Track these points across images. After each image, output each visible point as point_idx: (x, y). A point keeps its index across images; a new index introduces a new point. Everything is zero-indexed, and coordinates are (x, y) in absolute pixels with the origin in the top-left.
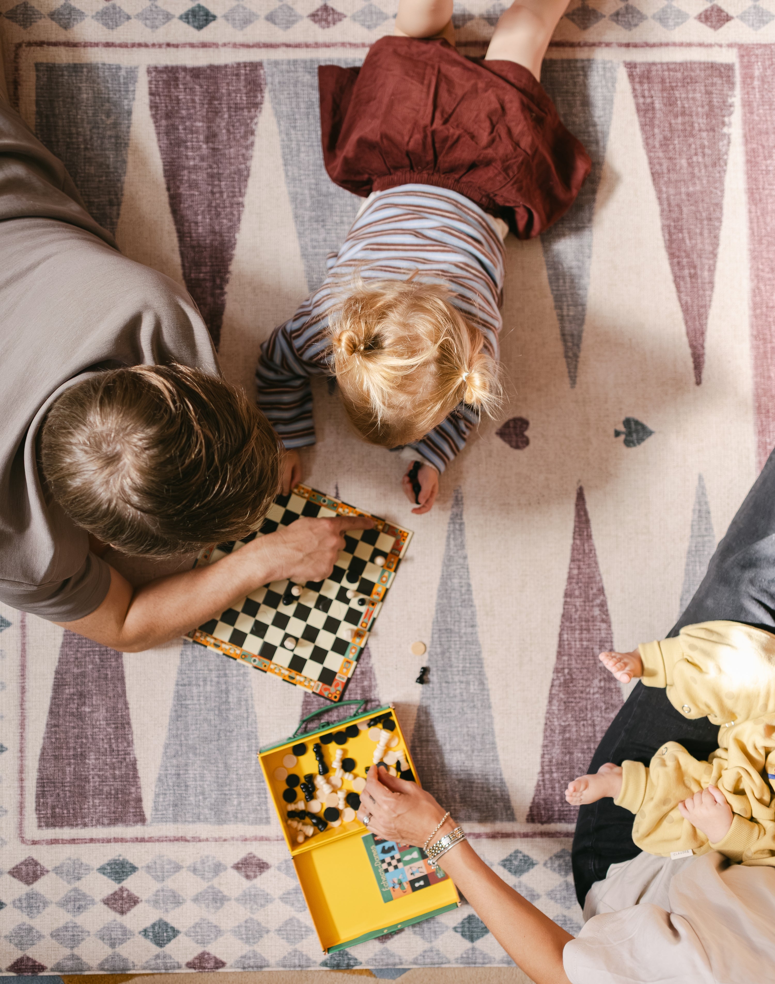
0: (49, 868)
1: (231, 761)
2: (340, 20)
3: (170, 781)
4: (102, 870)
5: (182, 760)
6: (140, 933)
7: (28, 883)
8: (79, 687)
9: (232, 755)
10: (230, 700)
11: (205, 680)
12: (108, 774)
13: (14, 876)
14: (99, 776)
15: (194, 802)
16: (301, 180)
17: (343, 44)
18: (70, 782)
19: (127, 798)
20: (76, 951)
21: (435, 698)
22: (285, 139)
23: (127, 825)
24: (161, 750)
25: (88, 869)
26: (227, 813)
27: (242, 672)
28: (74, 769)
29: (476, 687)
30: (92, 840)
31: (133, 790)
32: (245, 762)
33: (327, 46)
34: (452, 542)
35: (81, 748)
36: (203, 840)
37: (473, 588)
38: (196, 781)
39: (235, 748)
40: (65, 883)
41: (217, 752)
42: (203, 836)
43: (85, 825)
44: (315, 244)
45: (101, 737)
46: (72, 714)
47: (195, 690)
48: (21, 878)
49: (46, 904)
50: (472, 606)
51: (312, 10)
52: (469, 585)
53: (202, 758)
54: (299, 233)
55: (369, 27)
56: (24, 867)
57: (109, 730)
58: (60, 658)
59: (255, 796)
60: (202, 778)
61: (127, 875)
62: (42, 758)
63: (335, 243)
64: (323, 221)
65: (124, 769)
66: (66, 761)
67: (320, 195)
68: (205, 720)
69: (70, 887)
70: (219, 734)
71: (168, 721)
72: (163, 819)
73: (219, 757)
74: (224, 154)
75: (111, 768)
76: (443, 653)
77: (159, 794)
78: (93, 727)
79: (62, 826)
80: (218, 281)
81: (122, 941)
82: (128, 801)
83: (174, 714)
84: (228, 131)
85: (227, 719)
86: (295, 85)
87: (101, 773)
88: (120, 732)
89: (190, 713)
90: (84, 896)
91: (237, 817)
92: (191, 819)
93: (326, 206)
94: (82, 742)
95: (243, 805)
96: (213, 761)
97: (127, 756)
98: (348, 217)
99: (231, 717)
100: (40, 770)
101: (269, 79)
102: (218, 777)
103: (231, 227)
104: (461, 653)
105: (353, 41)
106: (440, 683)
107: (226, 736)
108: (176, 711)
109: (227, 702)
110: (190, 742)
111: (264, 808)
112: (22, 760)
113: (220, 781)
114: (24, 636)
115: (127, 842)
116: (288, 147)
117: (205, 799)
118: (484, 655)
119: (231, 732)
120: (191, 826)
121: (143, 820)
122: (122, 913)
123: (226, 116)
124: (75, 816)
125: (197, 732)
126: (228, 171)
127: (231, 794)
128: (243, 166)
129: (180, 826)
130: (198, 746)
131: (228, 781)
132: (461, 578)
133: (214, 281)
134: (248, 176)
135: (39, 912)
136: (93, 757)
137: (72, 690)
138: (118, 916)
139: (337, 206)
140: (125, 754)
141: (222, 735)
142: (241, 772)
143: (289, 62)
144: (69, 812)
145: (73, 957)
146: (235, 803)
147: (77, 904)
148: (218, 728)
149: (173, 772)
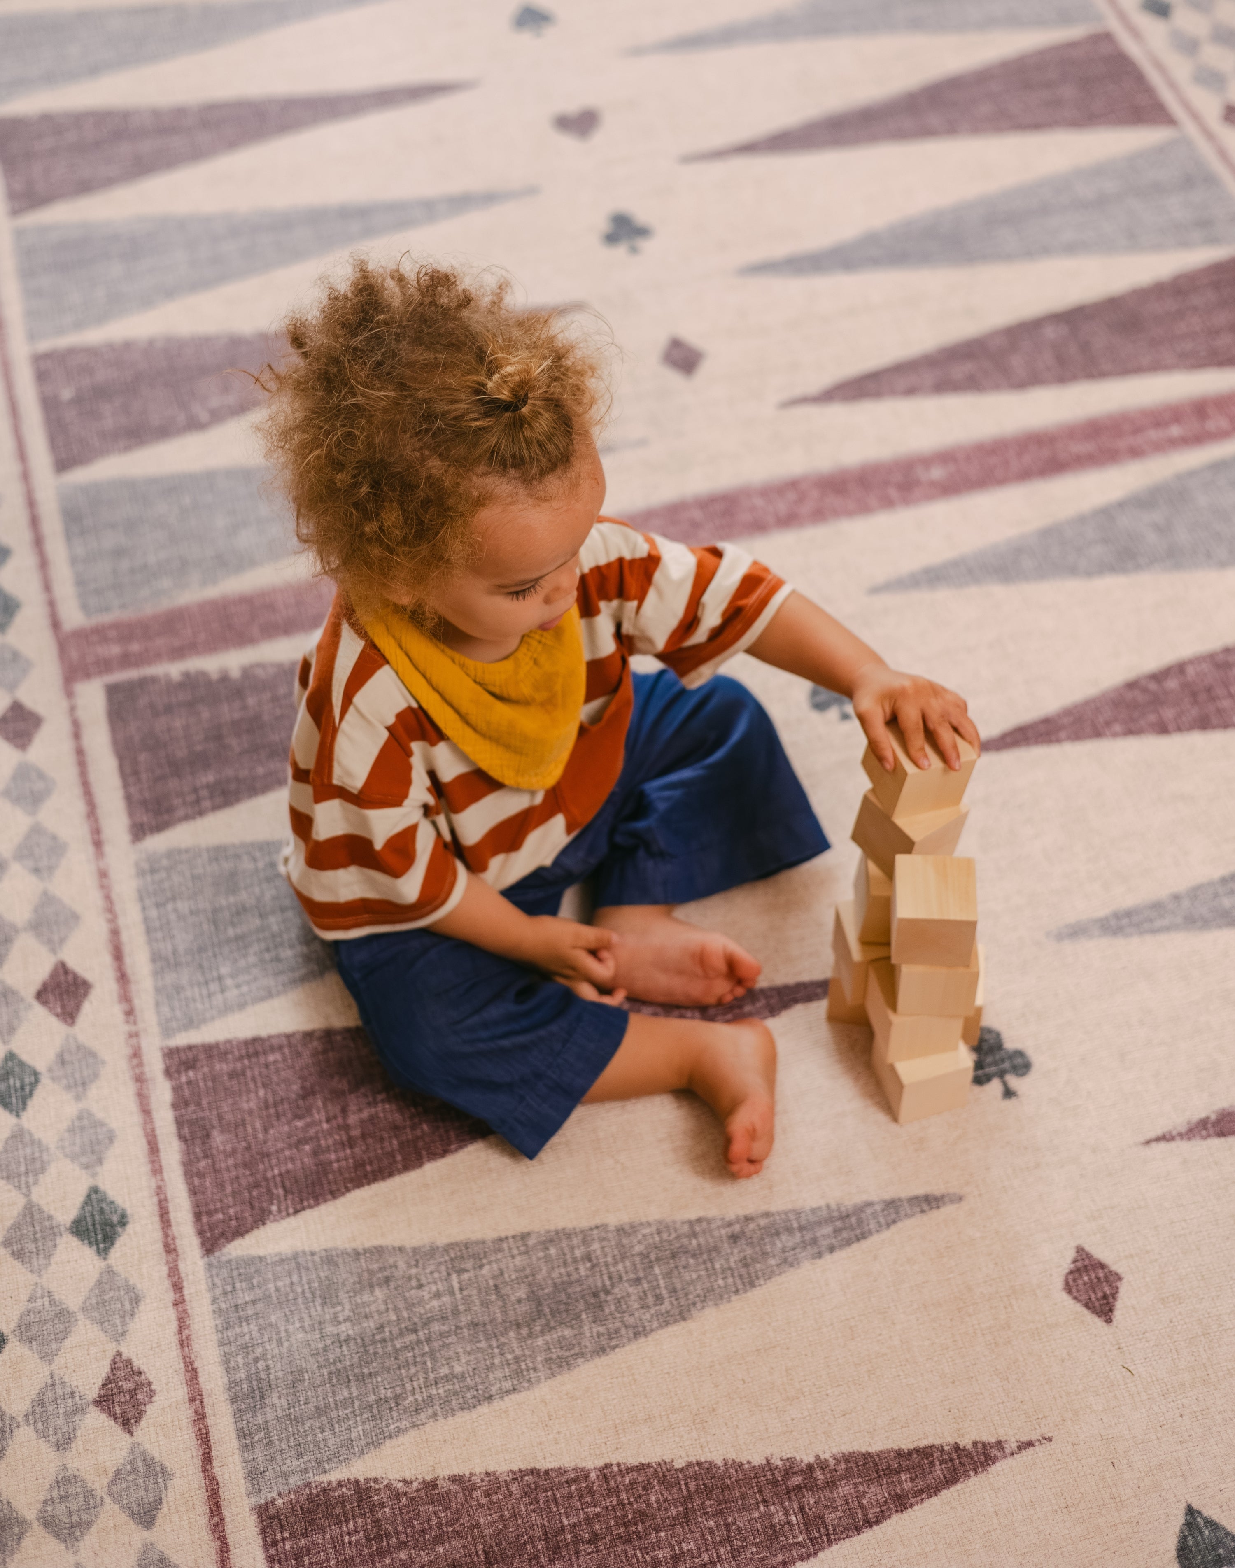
2: (129, 1363)
16: (517, 1359)
17: (184, 1343)
22: (430, 1411)
33: (192, 1373)
34: (1158, 924)
44: (650, 1300)
51: (115, 1429)
54: (637, 1335)
55: (136, 1301)
63: (637, 1260)
64: (595, 1295)
67: (540, 1314)
74: (497, 1534)
80: (797, 1480)
84: (438, 1540)
86: (298, 1420)
93: (563, 1297)
98: (572, 1248)
101: (295, 1481)
103: (663, 1481)
105: (174, 1325)
116: (446, 1401)
123: (403, 1555)
126: (535, 1517)
128: (514, 1488)
133: (799, 1488)
134: (533, 1472)
139: (555, 1275)
143: (245, 1448)
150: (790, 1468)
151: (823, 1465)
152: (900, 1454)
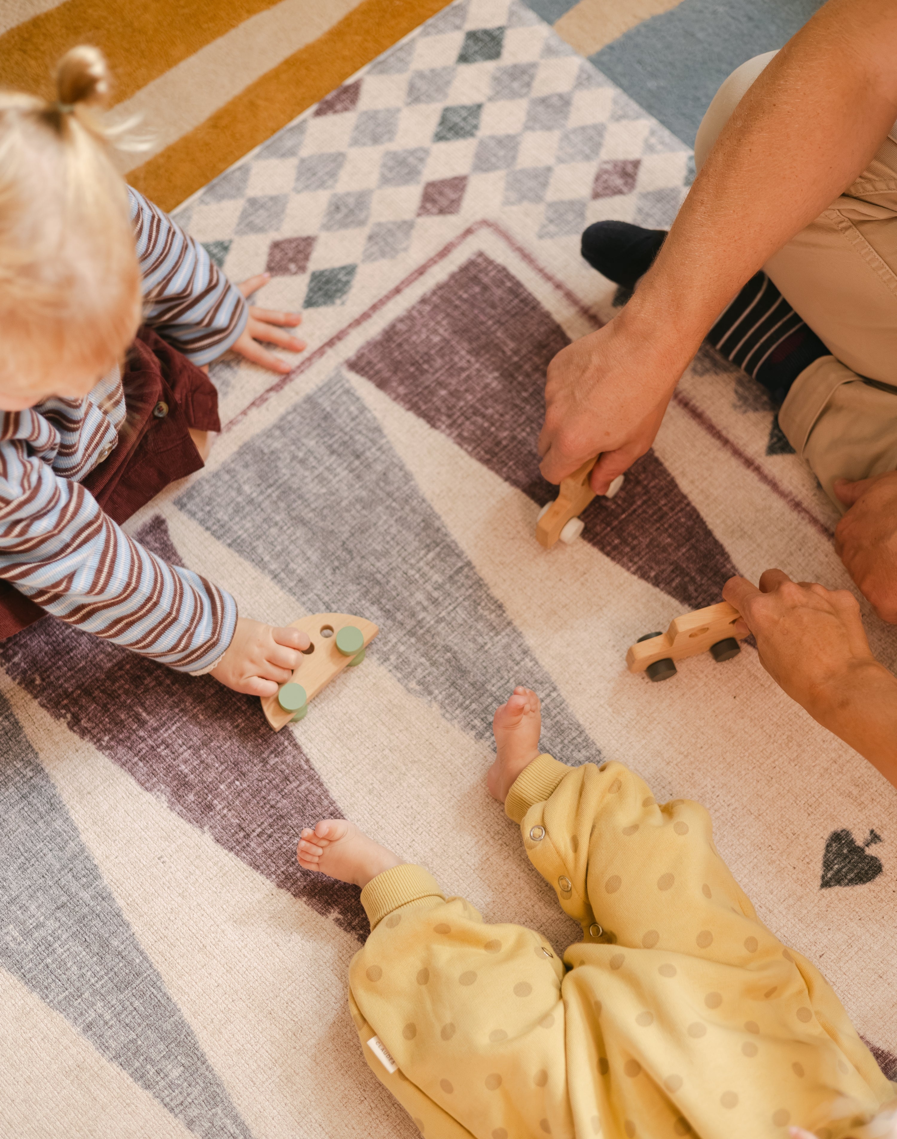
0: (420, 220)
1: (300, 532)
3: (362, 440)
4: (350, 270)
5: (370, 477)
6: (231, 241)
7: (431, 185)
9: (308, 541)
10: (374, 609)
11: (435, 602)
12: (454, 381)
13: (456, 178)
14: (463, 369)
15: (305, 441)
18: (494, 332)
19: (400, 374)
20: (294, 161)
21: (63, 867)
23: (368, 343)
24: (411, 467)
25: (369, 257)
26: (246, 466)
27: (393, 658)
28: (504, 352)
29: (8, 938)
30: (397, 291)
31: (402, 390)
32: (279, 548)
35: (520, 383)
36: (249, 408)
37: (137, 1088)
38: (327, 469)
39: (309, 553)
40: (383, 220)
41: (331, 527)
42: (254, 413)
43: (424, 301)
45: (507, 417)
47: (437, 578)
48: (444, 183)
49: (385, 181)
50: (117, 1057)
52: (147, 1087)
53: (344, 504)
56: (453, 196)
57: (505, 434)
58: (661, 464)
59: (226, 518)
60: (321, 479)
61: (311, 290)
65: (438, 403)
66: (524, 351)
68: (386, 553)
69: (372, 220)
70: (350, 552)
71: (437, 509)
72: (327, 388)
73: (321, 524)
75: (456, 390)
76: (105, 944)
77: (361, 412)
79: (453, 276)
81: (244, 215)
82: (395, 372)
83: (437, 524)
85: (357, 580)
87: (464, 375)
88: (488, 443)
89: (416, 544)
90: (344, 225)
91: (228, 472)
92: (290, 418)
94: (526, 390)
95: (234, 494)
96: (325, 512)
97: (448, 422)
99: (352, 587)
102: (300, 497)
104: (75, 968)
106: (71, 896)
107: (338, 558)
108: (438, 530)
109: (376, 601)
110: (380, 509)
111: (200, 515)
113: (293, 496)
114: (737, 453)
115: (350, 326)
117: (294, 458)
118: (34, 999)
119: (334, 570)
120: (282, 410)
121: (354, 366)
122: (276, 245)
124: (447, 300)
125: (382, 529)
127: (262, 492)
129: (297, 399)
130: (364, 512)
131: (282, 505)
132: (171, 1085)
135: (384, 165)
136: (494, 384)
138: (278, 236)
140: (454, 422)
141: (344, 555)
142: (274, 531)
144: (460, 298)
145: (292, 152)
146: (247, 488)
147: (344, 211)
148: (358, 559)
149: (368, 454)
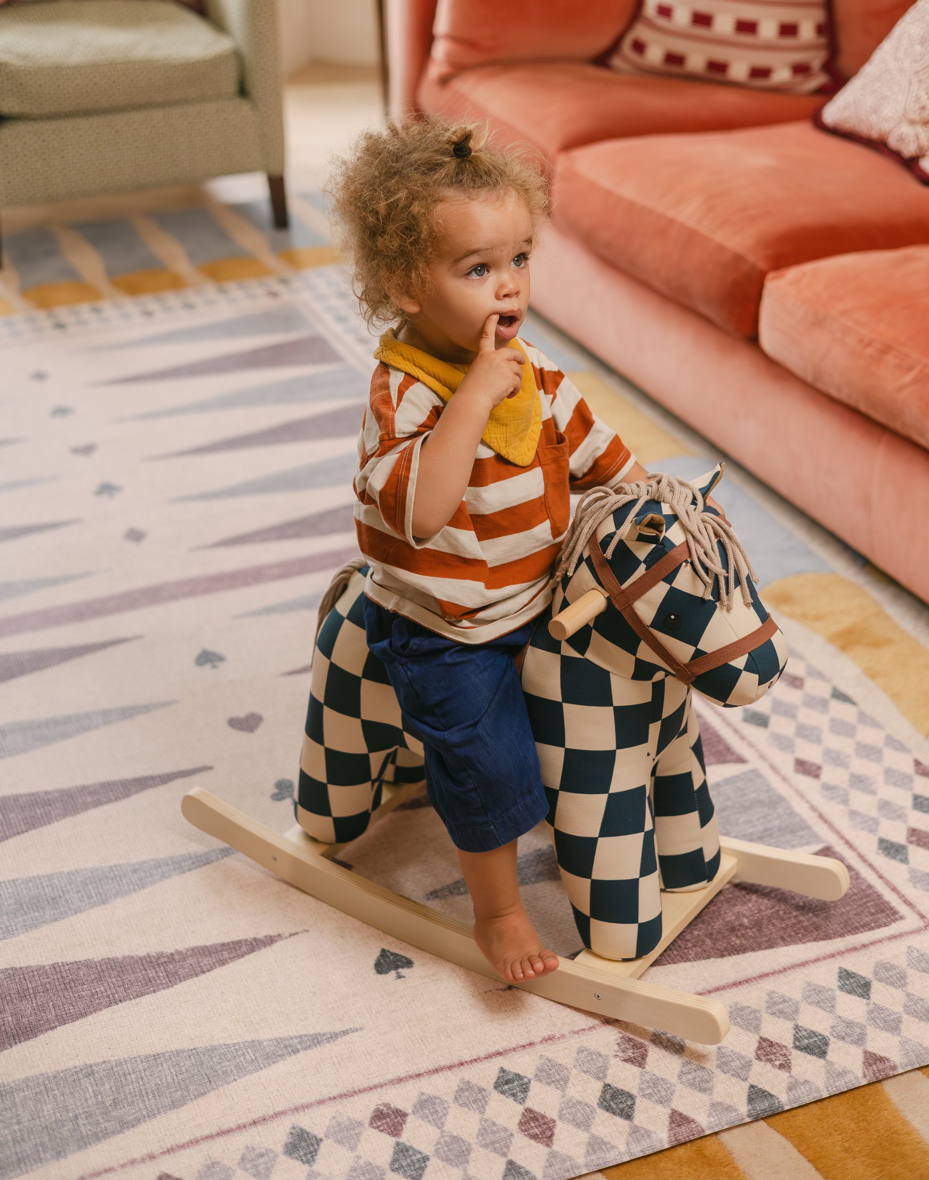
4: (905, 861)
8: (726, 935)
15: (779, 821)
25: (913, 871)
26: (769, 797)
36: (811, 804)
42: (807, 805)
44: (85, 898)
46: (760, 930)
61: (894, 843)
62: (827, 937)
63: (79, 884)
64: (54, 899)
67: (21, 909)
77: (793, 845)
78: (760, 911)
79: (887, 903)
80: (164, 960)
91: (769, 790)
92: (798, 818)
93: (35, 901)
98: (42, 883)
100: (842, 935)
103: (87, 966)
112: (843, 953)
115: (860, 853)
117: (769, 815)
120: (804, 816)
121: (829, 848)
124: (868, 896)
129: (811, 823)
133: (164, 963)
137: (734, 939)
139: (31, 893)
144: (868, 902)
146: (755, 795)
150: (160, 955)
151: (179, 953)
152: (223, 945)
